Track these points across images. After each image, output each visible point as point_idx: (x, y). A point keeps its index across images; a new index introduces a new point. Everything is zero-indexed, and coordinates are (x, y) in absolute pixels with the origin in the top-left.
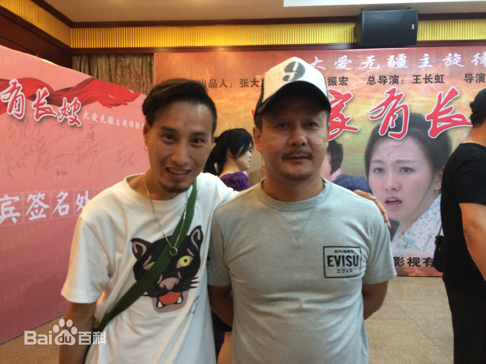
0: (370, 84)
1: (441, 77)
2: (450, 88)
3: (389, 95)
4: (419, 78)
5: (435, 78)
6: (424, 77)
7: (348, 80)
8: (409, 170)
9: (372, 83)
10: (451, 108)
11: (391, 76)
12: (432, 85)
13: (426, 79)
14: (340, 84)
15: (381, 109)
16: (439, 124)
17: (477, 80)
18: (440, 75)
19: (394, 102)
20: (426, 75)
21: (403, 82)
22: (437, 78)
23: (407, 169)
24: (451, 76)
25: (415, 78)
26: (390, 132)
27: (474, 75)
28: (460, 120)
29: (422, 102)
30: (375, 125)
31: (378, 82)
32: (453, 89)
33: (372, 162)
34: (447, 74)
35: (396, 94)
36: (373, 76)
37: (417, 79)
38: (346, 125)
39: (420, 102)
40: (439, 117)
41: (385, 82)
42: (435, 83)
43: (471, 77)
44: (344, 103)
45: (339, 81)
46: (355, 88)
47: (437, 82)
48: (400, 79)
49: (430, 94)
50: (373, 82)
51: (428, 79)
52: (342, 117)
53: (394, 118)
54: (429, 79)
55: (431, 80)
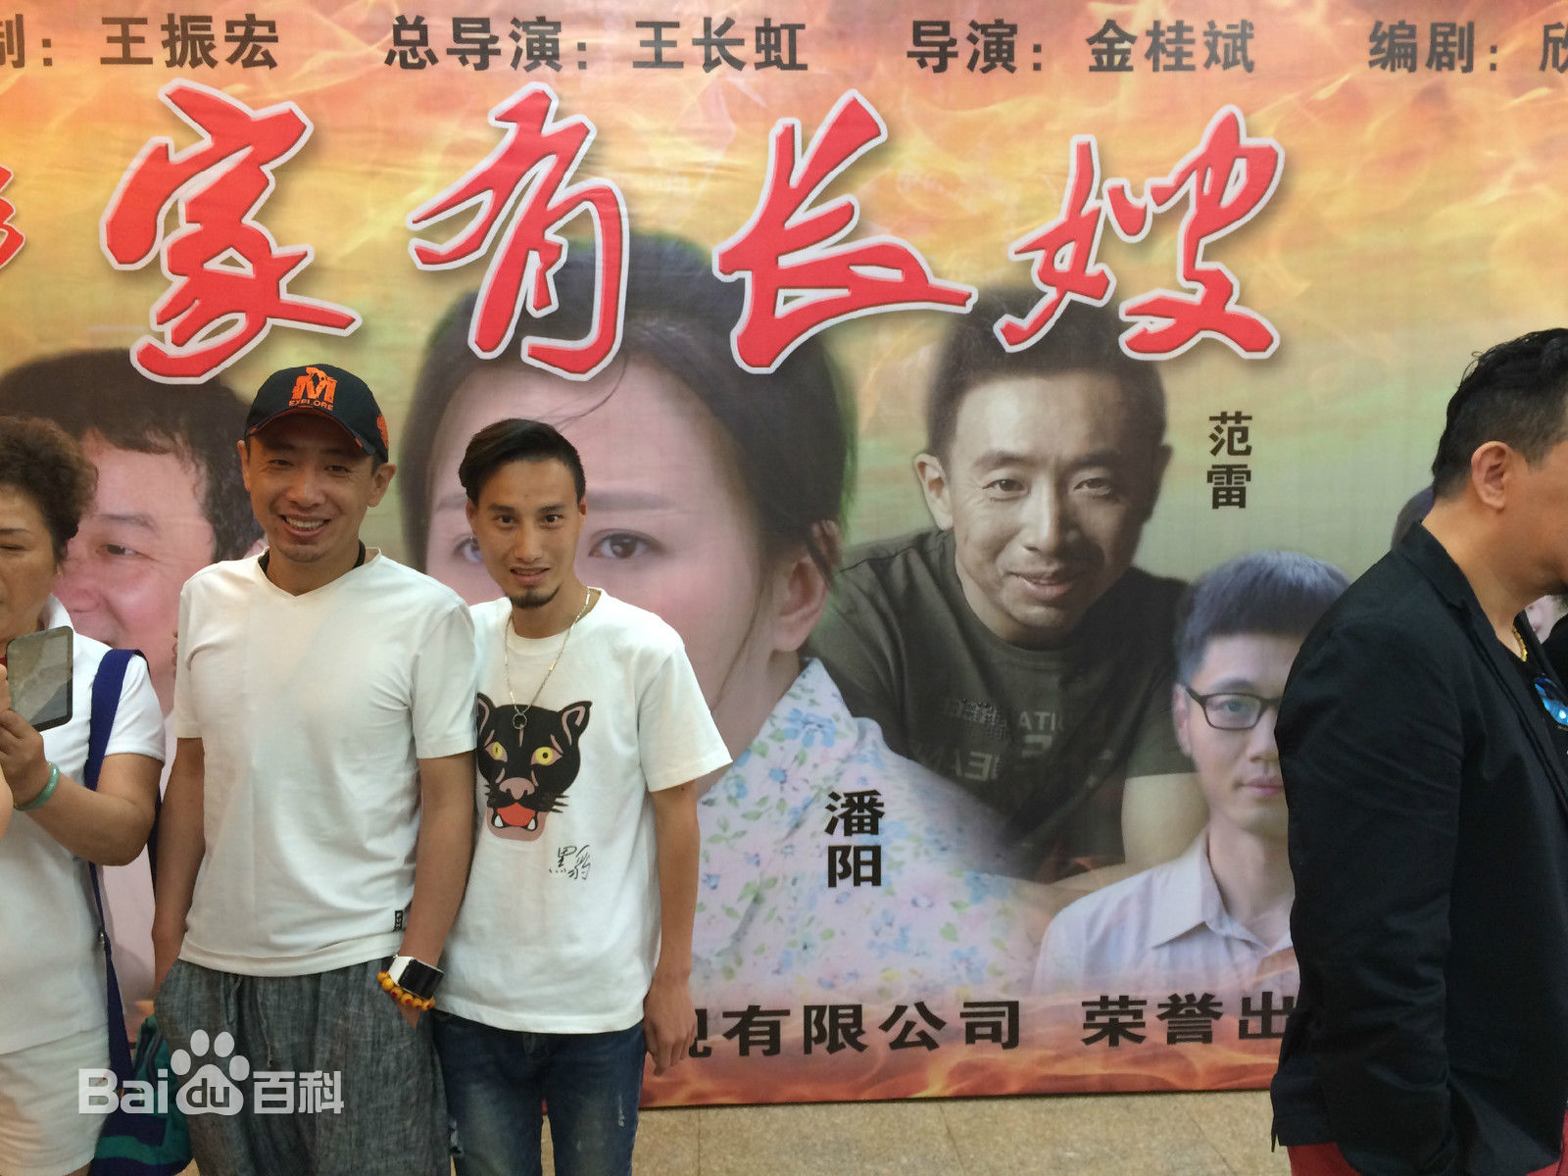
0: (404, 64)
1: (785, 35)
2: (834, 98)
3: (512, 128)
4: (667, 34)
5: (758, 39)
6: (700, 35)
7: (279, 32)
8: (640, 548)
9: (415, 55)
10: (847, 212)
11: (515, 21)
12: (746, 80)
13: (706, 42)
14: (232, 60)
15: (473, 211)
16: (787, 300)
17: (976, 54)
18: (784, 26)
19: (544, 168)
20: (708, 22)
21: (582, 56)
22: (768, 39)
23: (627, 541)
24: (841, 33)
25: (649, 34)
26: (528, 342)
27: (960, 30)
28: (895, 275)
29: (693, 173)
30: (446, 298)
31: (450, 52)
32: (854, 105)
34: (816, 20)
35: (550, 128)
36: (419, 19)
37: (658, 43)
38: (285, 296)
39: (681, 174)
40: (786, 261)
41: (485, 52)
42: (759, 66)
43: (946, 39)
44: (266, 169)
45: (228, 39)
46: (318, 85)
47: (767, 63)
48: (567, 40)
49: (733, 126)
50: (421, 50)
51: (717, 44)
52: (255, 247)
53: (547, 265)
54: (721, 45)
55: (734, 51)
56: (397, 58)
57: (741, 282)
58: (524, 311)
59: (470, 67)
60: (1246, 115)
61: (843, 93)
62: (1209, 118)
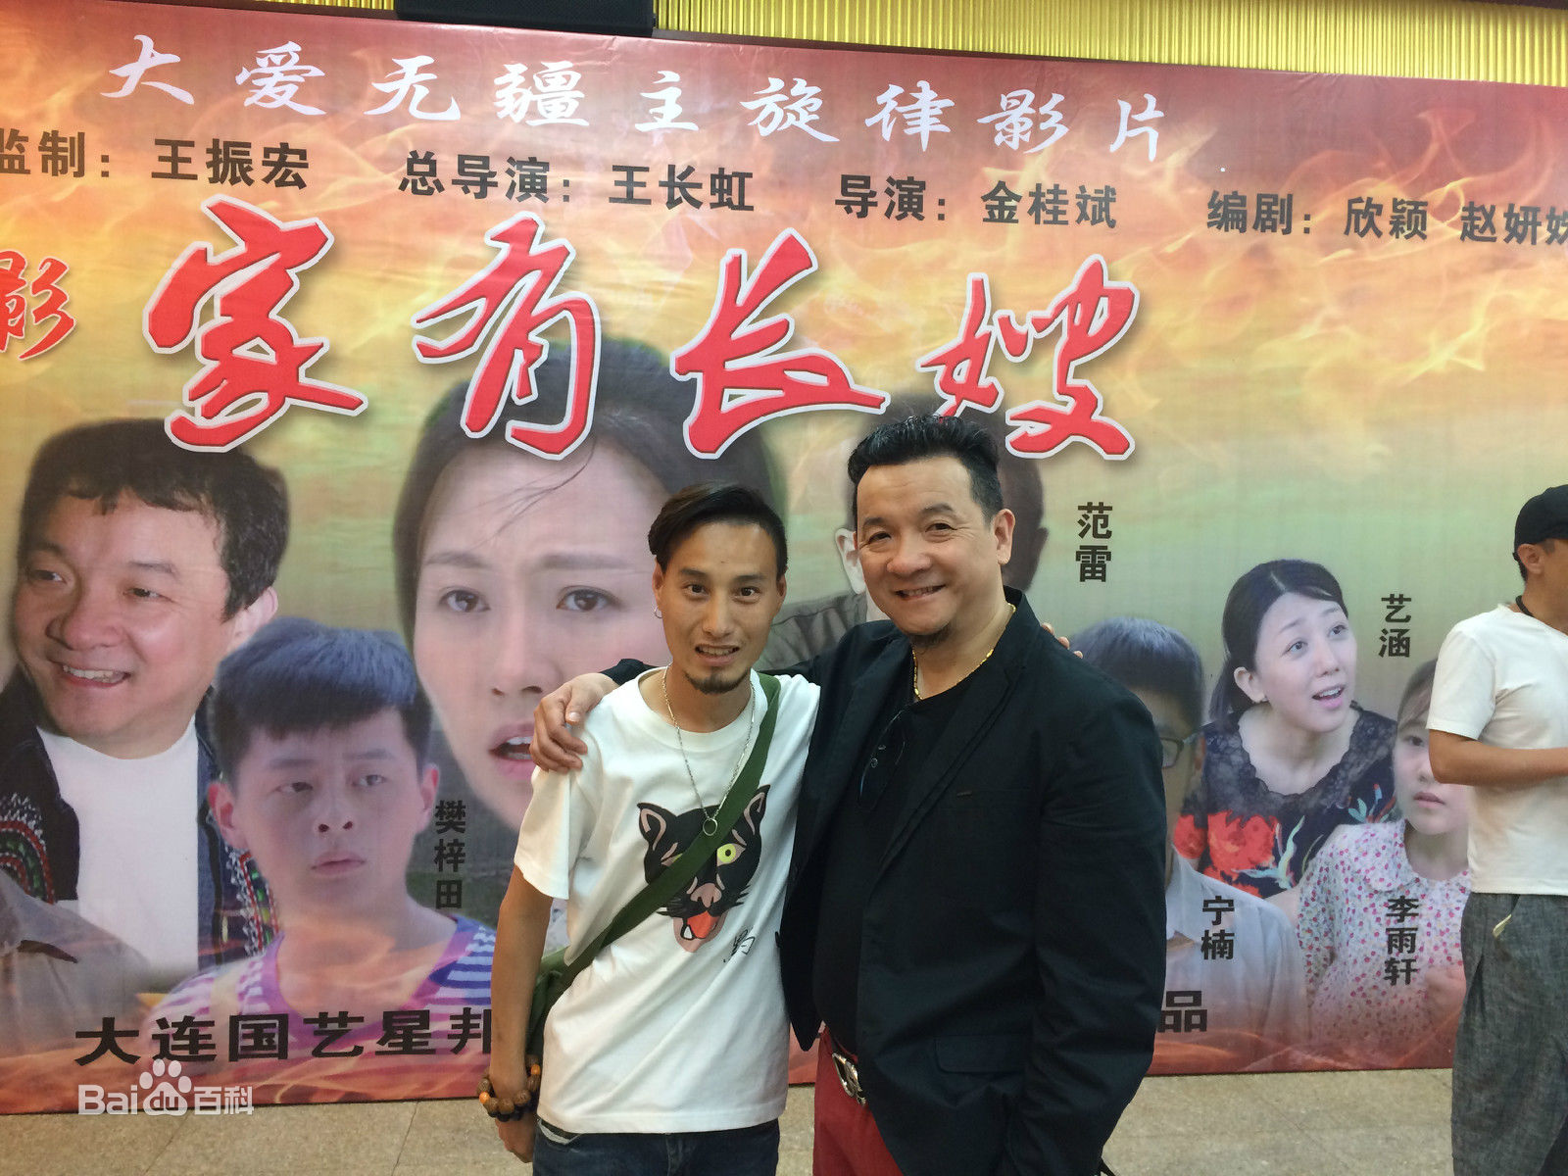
0: (415, 191)
1: (735, 181)
2: (776, 235)
3: (505, 248)
4: (638, 177)
5: (713, 184)
6: (665, 178)
7: (309, 160)
8: (601, 603)
9: (424, 183)
10: (784, 326)
11: (511, 160)
12: (703, 217)
13: (670, 184)
14: (267, 180)
15: (471, 313)
16: (731, 398)
17: (892, 204)
18: (735, 174)
19: (530, 281)
20: (672, 169)
21: (566, 191)
22: (721, 184)
23: (590, 596)
24: (782, 182)
25: (622, 176)
26: (512, 425)
27: (879, 184)
28: (821, 380)
29: (654, 289)
30: (444, 385)
31: (455, 182)
32: (791, 240)
33: (431, 562)
34: (762, 171)
35: (537, 248)
36: (429, 154)
37: (630, 183)
38: (303, 380)
39: (646, 291)
40: (732, 365)
41: (485, 184)
42: (713, 206)
43: (867, 191)
44: (292, 273)
45: (265, 163)
46: (340, 205)
47: (721, 204)
48: (554, 177)
49: (690, 254)
50: (430, 180)
51: (679, 187)
52: (280, 339)
53: (530, 362)
54: (683, 187)
55: (693, 193)
56: (410, 185)
57: (694, 381)
58: (510, 400)
59: (471, 196)
60: (1108, 262)
61: (783, 229)
62: (1079, 264)
